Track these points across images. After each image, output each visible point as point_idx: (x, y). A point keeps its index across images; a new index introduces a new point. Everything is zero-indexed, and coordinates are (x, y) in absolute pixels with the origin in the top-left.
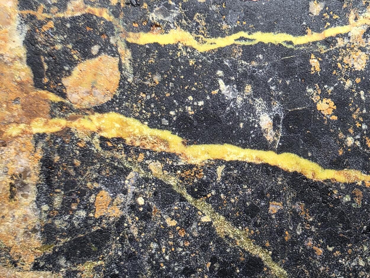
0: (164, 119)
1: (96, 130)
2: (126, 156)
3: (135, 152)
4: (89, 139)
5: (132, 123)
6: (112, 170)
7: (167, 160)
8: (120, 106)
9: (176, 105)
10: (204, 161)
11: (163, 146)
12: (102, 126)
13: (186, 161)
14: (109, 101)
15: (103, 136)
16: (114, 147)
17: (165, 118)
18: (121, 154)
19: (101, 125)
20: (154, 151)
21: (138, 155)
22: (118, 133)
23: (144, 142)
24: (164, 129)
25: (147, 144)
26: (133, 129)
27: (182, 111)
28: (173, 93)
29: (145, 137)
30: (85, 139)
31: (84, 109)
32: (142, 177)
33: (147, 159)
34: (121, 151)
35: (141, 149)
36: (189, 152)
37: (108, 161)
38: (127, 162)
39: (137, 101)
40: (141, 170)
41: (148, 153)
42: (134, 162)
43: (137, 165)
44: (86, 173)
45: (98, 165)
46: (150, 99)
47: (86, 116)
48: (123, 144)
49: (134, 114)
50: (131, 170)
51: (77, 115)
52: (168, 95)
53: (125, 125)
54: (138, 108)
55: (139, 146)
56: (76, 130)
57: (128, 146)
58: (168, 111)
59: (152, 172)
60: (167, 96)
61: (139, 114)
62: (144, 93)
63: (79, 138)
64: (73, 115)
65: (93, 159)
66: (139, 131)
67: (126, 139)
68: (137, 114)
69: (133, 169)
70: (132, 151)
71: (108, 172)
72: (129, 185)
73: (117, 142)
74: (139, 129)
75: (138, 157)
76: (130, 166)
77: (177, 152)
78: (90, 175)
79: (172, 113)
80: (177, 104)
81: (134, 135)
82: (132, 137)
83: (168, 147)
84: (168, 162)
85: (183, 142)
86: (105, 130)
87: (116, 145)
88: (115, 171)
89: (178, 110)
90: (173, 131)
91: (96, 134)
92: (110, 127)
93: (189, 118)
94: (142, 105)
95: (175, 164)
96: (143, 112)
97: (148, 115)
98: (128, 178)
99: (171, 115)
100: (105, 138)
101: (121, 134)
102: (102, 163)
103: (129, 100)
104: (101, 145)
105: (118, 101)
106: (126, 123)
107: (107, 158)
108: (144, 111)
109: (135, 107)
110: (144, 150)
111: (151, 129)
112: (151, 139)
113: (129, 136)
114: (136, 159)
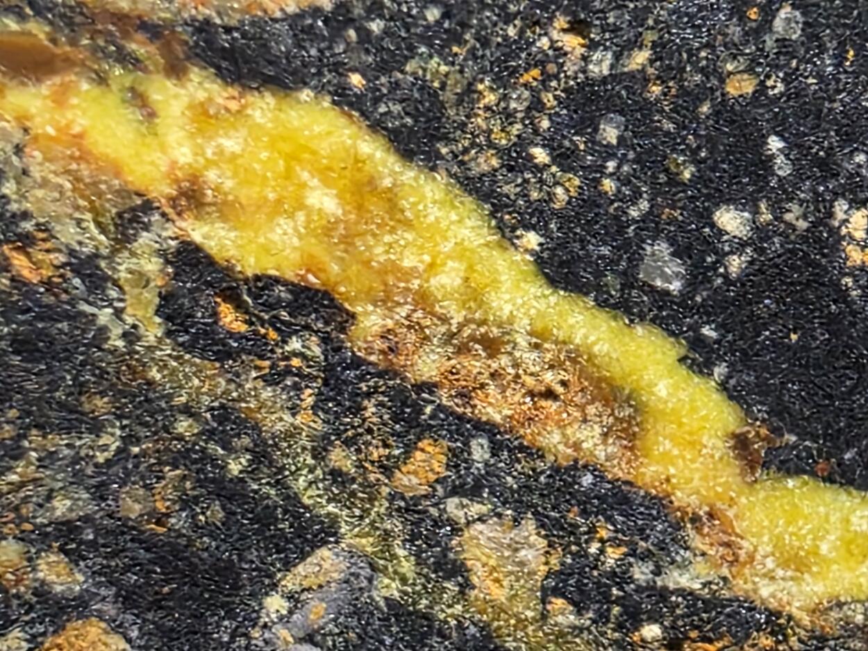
0: (663, 248)
1: (161, 190)
2: (319, 425)
3: (396, 418)
4: (95, 240)
5: (434, 213)
6: (196, 500)
7: (592, 530)
8: (384, 67)
9: (774, 174)
10: (840, 605)
11: (598, 430)
12: (212, 175)
13: (725, 571)
14: (316, 11)
15: (198, 249)
16: (258, 346)
17: (672, 241)
18: (294, 411)
19: (210, 163)
20: (522, 448)
21: (409, 449)
22: (312, 256)
23: (476, 365)
24: (642, 318)
25: (492, 389)
26: (427, 258)
27: (802, 225)
28: (780, 87)
29: (495, 331)
30: (68, 234)
31: (120, 18)
32: (386, 599)
33: (455, 491)
34: (296, 387)
35: (440, 408)
36: (760, 515)
37: (184, 426)
38: (319, 472)
39: (514, 72)
40: (401, 553)
41: (479, 451)
42: (366, 485)
43: (381, 507)
44: (10, 469)
45: (111, 440)
46: (604, 80)
47: (118, 71)
48: (326, 340)
49: (466, 151)
50: (327, 533)
51: (54, 41)
52: (741, 86)
53: (376, 208)
54: (509, 116)
55: (431, 387)
56: (18, 150)
57: (357, 363)
58: (708, 197)
59: (466, 586)
60: (732, 89)
61: (495, 162)
62: (577, 27)
63: (26, 215)
64: (30, 34)
65: (81, 388)
66: (467, 279)
67: (359, 309)
68: (487, 162)
69: (344, 529)
70: (370, 408)
71: (161, 506)
72: (283, 633)
73: (284, 315)
74: (471, 268)
75: (407, 454)
76: (331, 508)
77: (680, 498)
78: (28, 490)
79: (731, 220)
80: (783, 167)
81: (423, 300)
82: (403, 311)
83: (631, 449)
84: (594, 548)
85: (741, 443)
86: (226, 210)
87: (273, 335)
88: (216, 512)
89: (778, 209)
90: (697, 343)
91: (156, 217)
92: (271, 196)
93: (836, 285)
94: (536, 105)
95: (641, 573)
96: (531, 158)
97: (559, 190)
98: (290, 582)
99: (721, 232)
100: (210, 262)
101: (335, 268)
102: (143, 432)
103: (461, 42)
104: (169, 307)
105: (376, 26)
106: (391, 200)
107: (187, 410)
108: (541, 155)
109: (487, 108)
110: (461, 418)
111: (548, 292)
112: (529, 358)
113: (386, 301)
114: (387, 470)
